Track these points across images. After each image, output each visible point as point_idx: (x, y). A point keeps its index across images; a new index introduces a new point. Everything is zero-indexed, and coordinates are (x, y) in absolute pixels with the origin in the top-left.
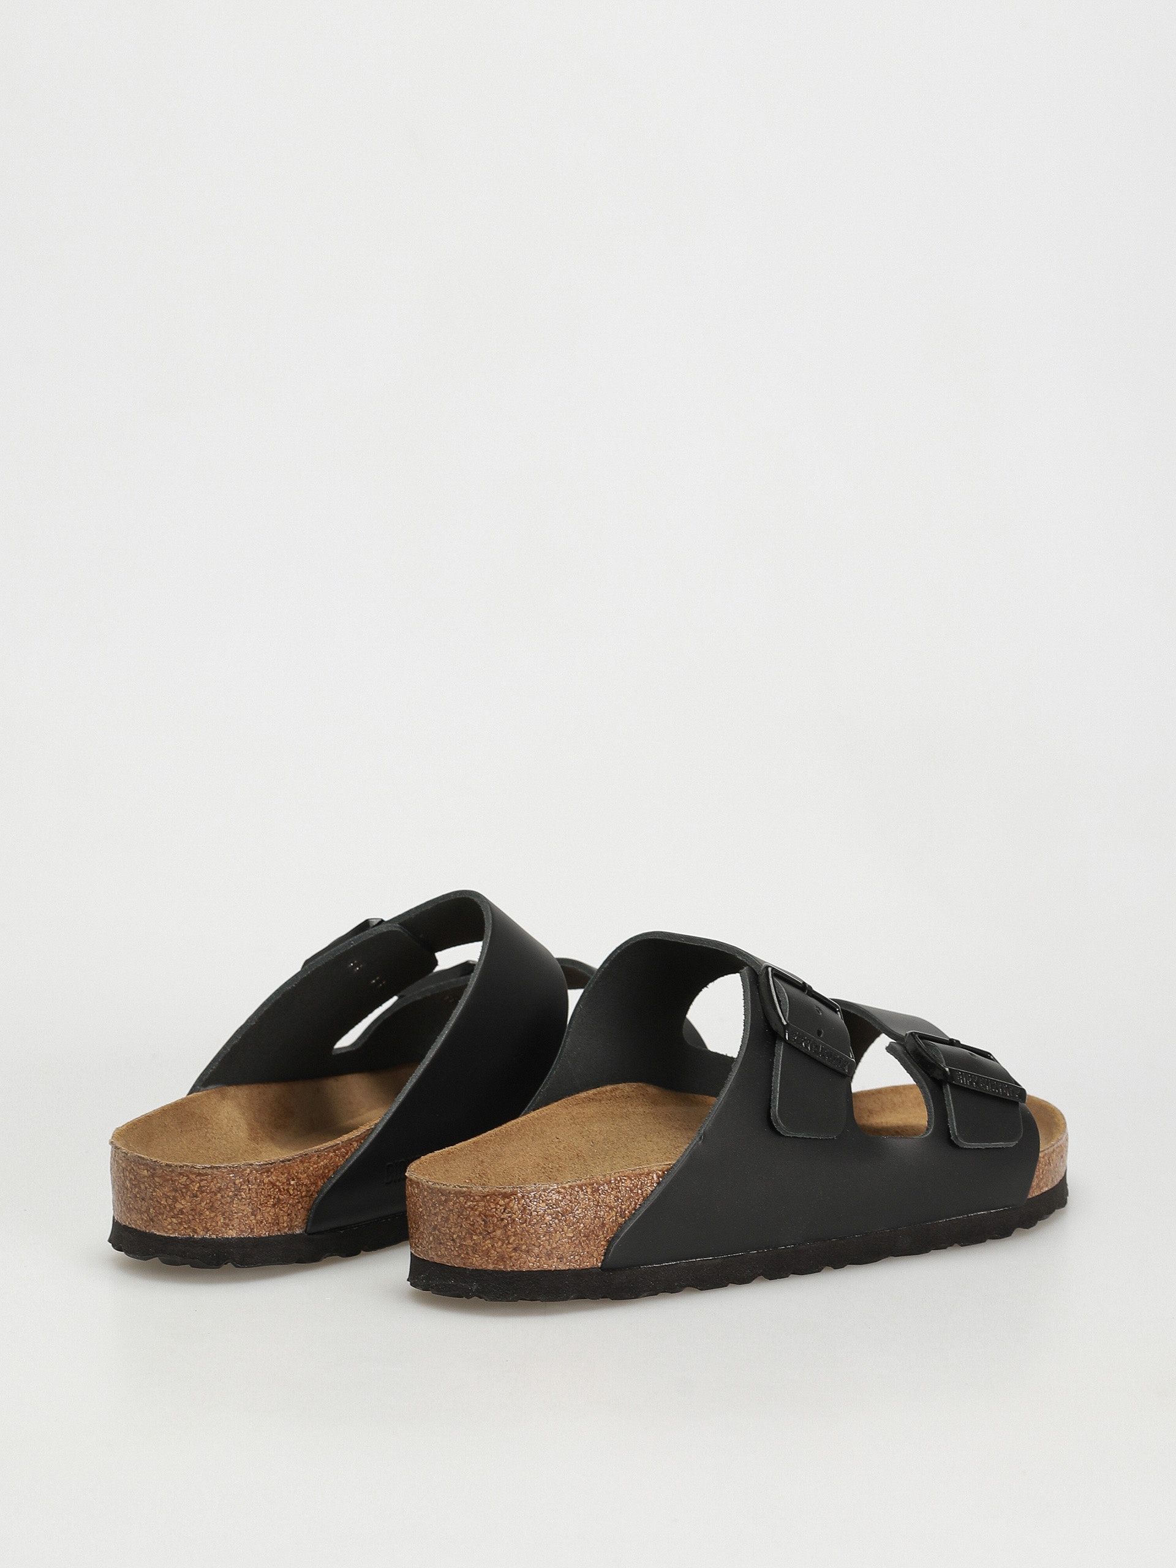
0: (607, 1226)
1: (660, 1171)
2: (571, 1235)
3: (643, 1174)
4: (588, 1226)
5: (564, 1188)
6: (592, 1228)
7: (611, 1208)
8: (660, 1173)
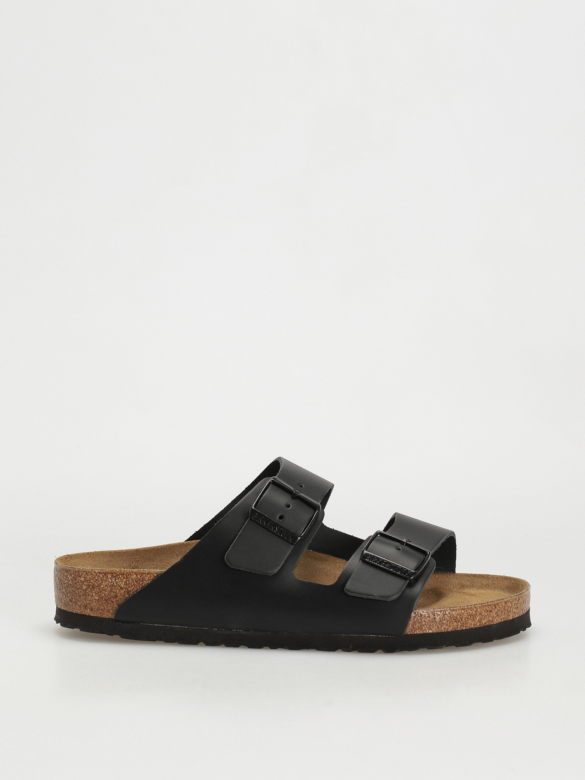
0: (119, 598)
1: (156, 574)
2: (97, 598)
3: (144, 574)
4: (107, 595)
5: (95, 572)
6: (109, 596)
7: (122, 588)
8: (155, 575)
